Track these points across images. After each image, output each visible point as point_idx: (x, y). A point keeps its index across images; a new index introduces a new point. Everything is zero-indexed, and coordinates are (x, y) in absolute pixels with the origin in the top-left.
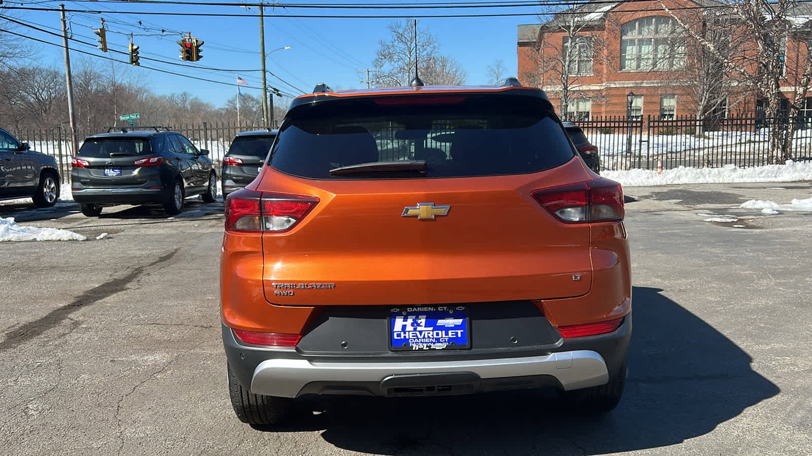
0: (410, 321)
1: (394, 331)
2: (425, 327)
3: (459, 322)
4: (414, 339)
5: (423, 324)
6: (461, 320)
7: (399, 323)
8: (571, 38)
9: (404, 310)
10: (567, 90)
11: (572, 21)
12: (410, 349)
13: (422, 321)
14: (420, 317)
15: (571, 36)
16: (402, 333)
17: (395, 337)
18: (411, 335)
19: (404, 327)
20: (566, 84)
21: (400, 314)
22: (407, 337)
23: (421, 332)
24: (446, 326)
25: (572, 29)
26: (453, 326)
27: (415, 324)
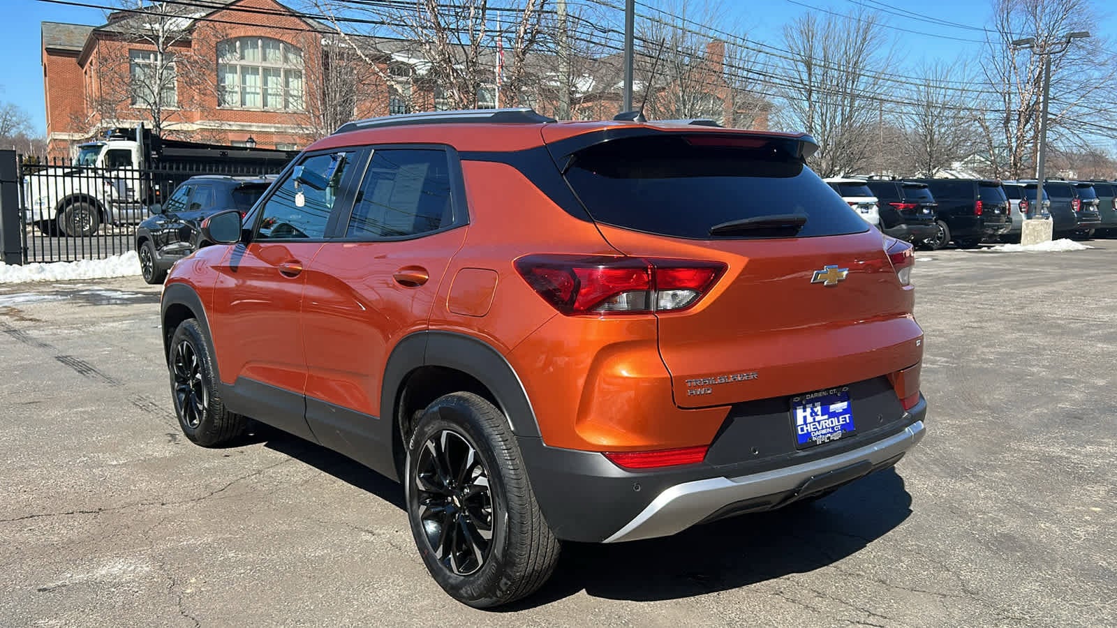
0: (809, 410)
1: (798, 424)
2: (822, 415)
3: (844, 405)
4: (815, 431)
5: (819, 413)
6: (846, 403)
7: (800, 413)
8: (160, 53)
9: (804, 399)
10: (160, 129)
11: (161, 30)
12: (814, 444)
13: (818, 409)
14: (816, 404)
15: (161, 51)
16: (805, 426)
17: (800, 433)
18: (812, 427)
19: (805, 418)
20: (157, 119)
21: (799, 404)
22: (809, 431)
23: (819, 422)
24: (837, 411)
25: (161, 40)
26: (841, 411)
27: (813, 414)
